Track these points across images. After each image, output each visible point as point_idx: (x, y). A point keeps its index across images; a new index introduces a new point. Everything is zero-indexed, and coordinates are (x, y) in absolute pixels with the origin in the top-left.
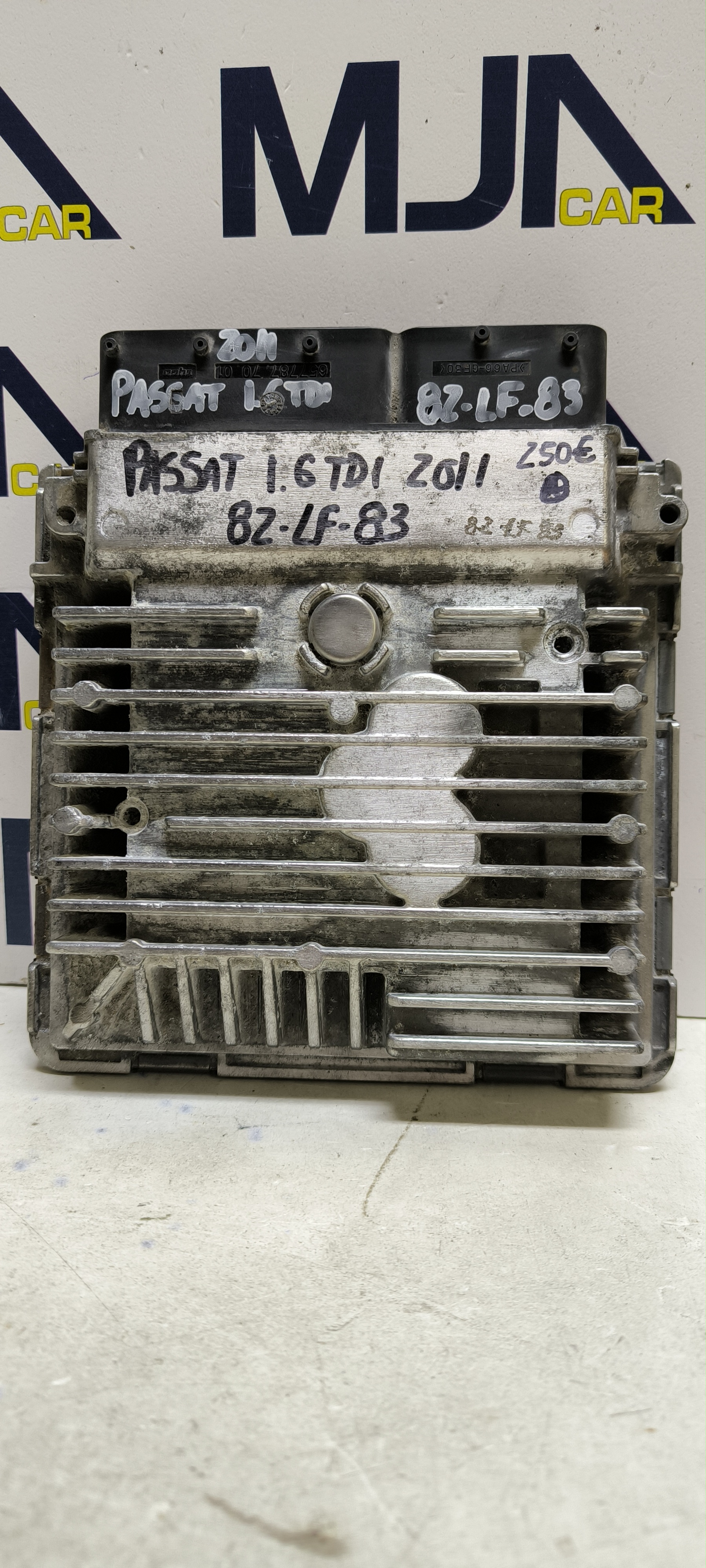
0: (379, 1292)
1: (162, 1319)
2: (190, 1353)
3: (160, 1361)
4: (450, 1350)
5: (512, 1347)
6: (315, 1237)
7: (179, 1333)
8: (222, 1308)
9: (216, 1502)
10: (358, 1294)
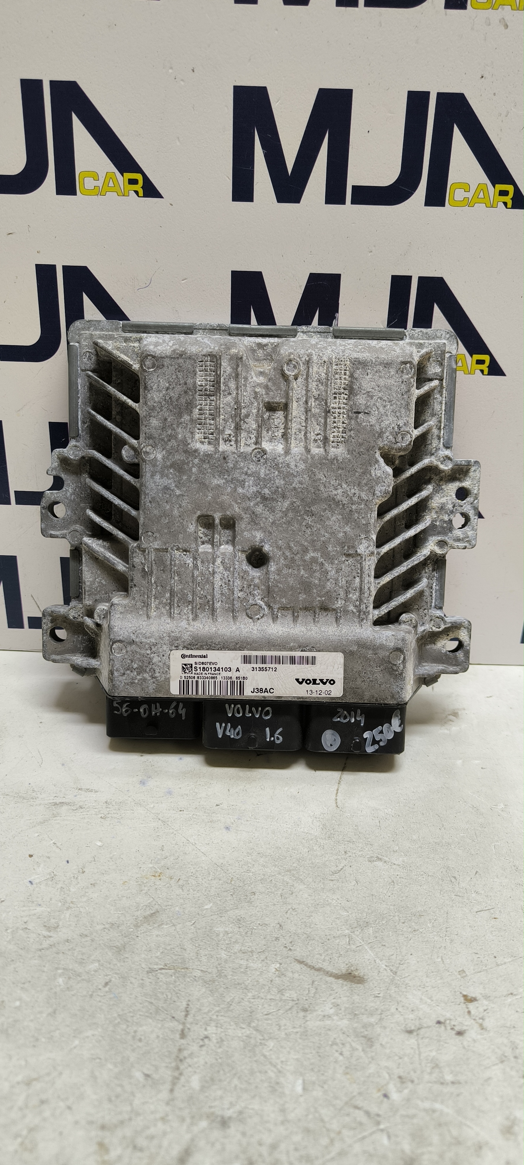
0: (354, 851)
1: (248, 871)
2: (268, 889)
3: (254, 893)
4: (395, 881)
5: (424, 879)
6: (314, 821)
7: (259, 878)
8: (277, 863)
9: (301, 962)
10: (344, 853)
